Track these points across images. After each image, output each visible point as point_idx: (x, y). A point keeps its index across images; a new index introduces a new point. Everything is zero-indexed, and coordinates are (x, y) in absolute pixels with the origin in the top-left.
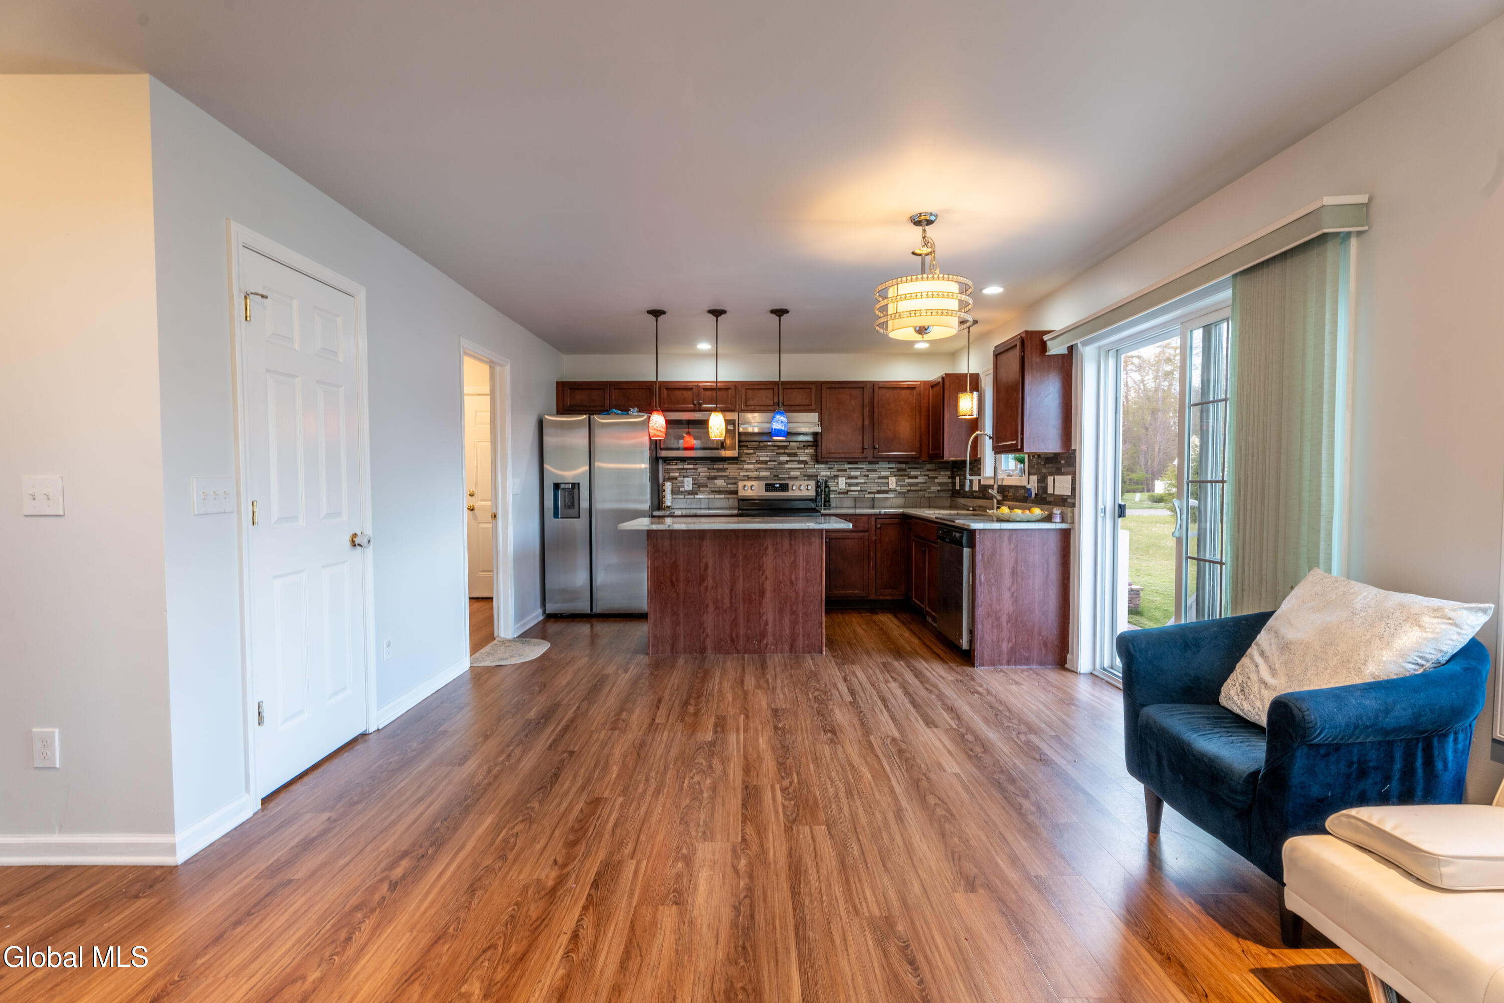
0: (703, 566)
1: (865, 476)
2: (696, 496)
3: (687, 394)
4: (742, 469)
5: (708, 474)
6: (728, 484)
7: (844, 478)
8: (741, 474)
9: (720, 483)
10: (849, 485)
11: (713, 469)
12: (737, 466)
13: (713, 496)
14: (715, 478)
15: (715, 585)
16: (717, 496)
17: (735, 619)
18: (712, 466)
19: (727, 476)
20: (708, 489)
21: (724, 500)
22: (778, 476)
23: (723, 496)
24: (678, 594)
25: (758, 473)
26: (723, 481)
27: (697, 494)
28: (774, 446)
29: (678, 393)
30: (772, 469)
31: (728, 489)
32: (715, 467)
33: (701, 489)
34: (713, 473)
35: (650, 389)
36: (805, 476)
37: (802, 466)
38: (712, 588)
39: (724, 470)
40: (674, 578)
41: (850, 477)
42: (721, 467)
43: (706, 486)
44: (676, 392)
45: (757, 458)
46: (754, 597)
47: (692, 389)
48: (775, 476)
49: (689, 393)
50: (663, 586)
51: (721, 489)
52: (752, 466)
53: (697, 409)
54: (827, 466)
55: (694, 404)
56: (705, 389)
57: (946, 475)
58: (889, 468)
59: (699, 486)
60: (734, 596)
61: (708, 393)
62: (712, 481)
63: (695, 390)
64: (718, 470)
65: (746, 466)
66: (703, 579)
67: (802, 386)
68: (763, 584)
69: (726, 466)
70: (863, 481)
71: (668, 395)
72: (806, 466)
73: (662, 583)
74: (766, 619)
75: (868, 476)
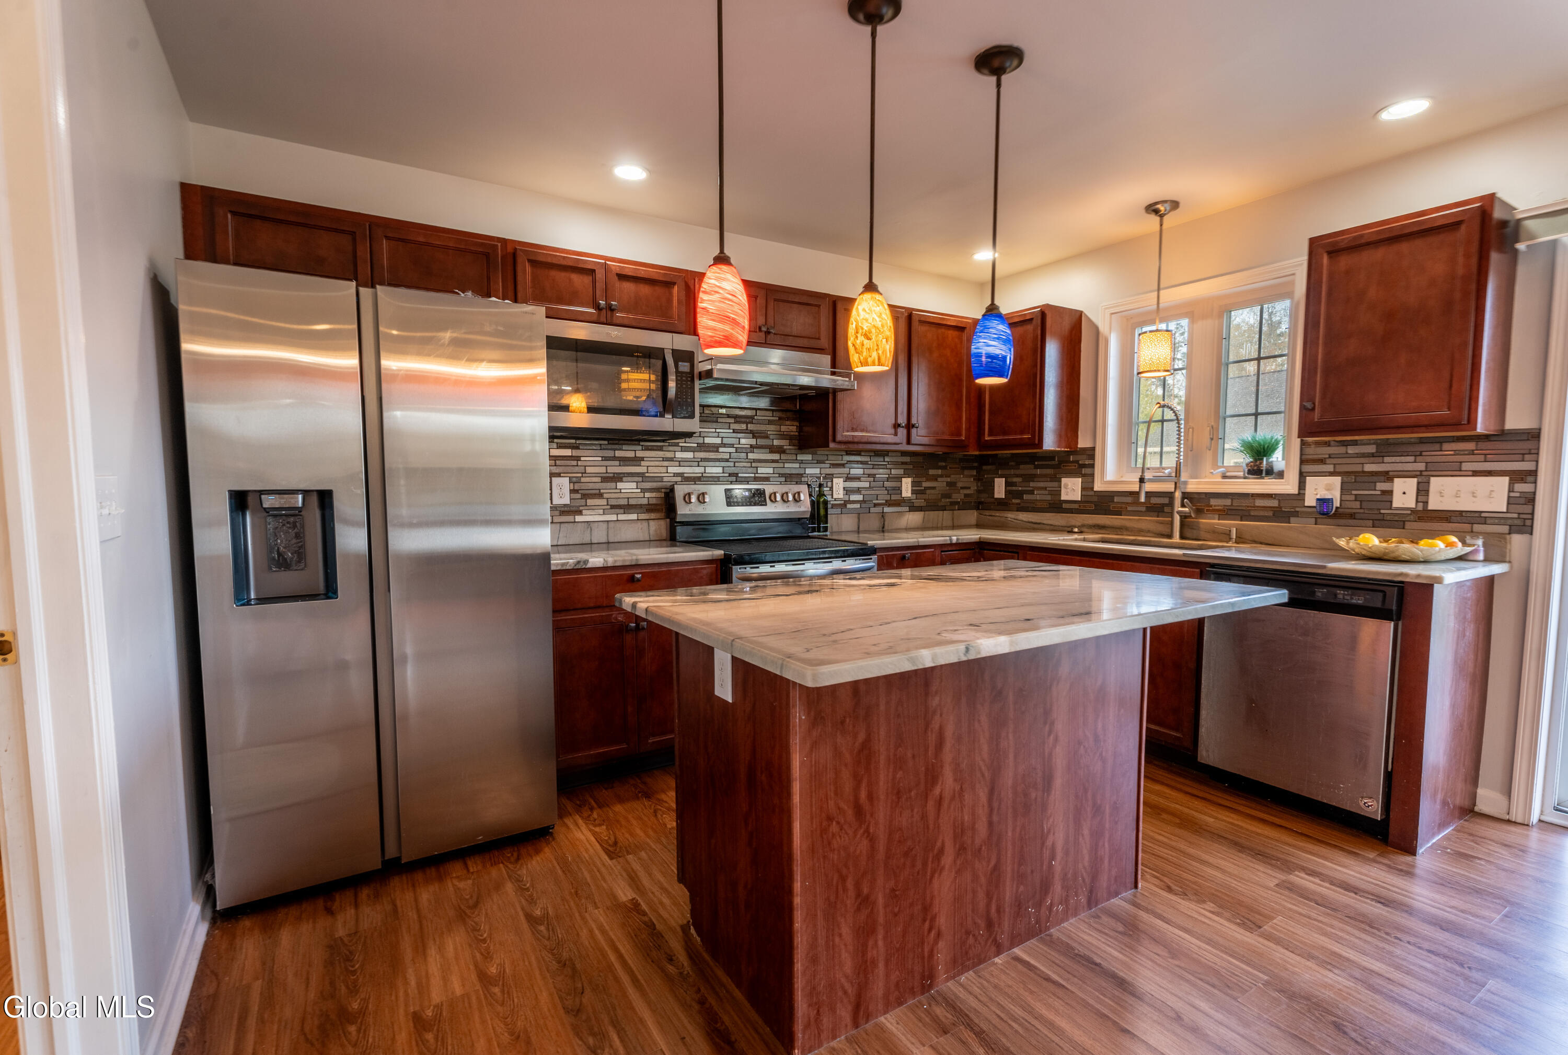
0: (932, 738)
1: (869, 476)
2: (578, 518)
3: (579, 281)
4: (671, 460)
5: (603, 470)
6: (644, 491)
7: (842, 480)
8: (671, 470)
9: (628, 487)
10: (847, 491)
11: (614, 458)
12: (660, 454)
13: (614, 517)
14: (618, 478)
15: (958, 788)
16: (622, 517)
17: (996, 868)
18: (610, 453)
19: (641, 475)
20: (604, 502)
21: (639, 524)
22: (736, 475)
23: (634, 516)
24: (872, 840)
25: (701, 470)
26: (634, 485)
27: (580, 513)
28: (729, 416)
29: (560, 276)
30: (727, 460)
31: (645, 501)
32: (618, 454)
33: (590, 502)
34: (615, 468)
35: (487, 255)
36: (781, 475)
37: (776, 456)
38: (953, 798)
39: (637, 461)
40: (863, 795)
41: (848, 478)
42: (630, 454)
43: (600, 496)
44: (554, 273)
45: (700, 440)
46: (1033, 795)
47: (593, 271)
48: (730, 475)
49: (587, 280)
50: (834, 828)
51: (632, 502)
52: (689, 455)
53: (603, 319)
54: (816, 457)
55: (598, 307)
56: (622, 277)
57: (971, 476)
58: (903, 463)
59: (585, 496)
60: (995, 805)
61: (629, 287)
62: (613, 485)
63: (600, 275)
64: (624, 461)
65: (679, 455)
66: (932, 776)
67: (805, 299)
68: (1050, 754)
69: (640, 454)
70: (867, 484)
71: (535, 278)
72: (784, 457)
73: (830, 819)
74: (1053, 844)
75: (873, 476)
